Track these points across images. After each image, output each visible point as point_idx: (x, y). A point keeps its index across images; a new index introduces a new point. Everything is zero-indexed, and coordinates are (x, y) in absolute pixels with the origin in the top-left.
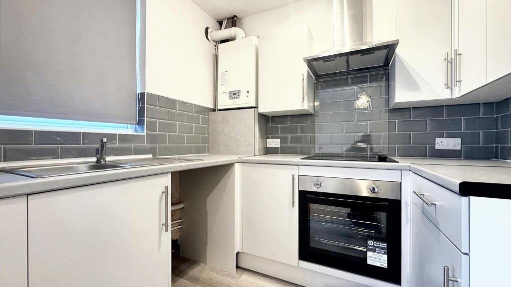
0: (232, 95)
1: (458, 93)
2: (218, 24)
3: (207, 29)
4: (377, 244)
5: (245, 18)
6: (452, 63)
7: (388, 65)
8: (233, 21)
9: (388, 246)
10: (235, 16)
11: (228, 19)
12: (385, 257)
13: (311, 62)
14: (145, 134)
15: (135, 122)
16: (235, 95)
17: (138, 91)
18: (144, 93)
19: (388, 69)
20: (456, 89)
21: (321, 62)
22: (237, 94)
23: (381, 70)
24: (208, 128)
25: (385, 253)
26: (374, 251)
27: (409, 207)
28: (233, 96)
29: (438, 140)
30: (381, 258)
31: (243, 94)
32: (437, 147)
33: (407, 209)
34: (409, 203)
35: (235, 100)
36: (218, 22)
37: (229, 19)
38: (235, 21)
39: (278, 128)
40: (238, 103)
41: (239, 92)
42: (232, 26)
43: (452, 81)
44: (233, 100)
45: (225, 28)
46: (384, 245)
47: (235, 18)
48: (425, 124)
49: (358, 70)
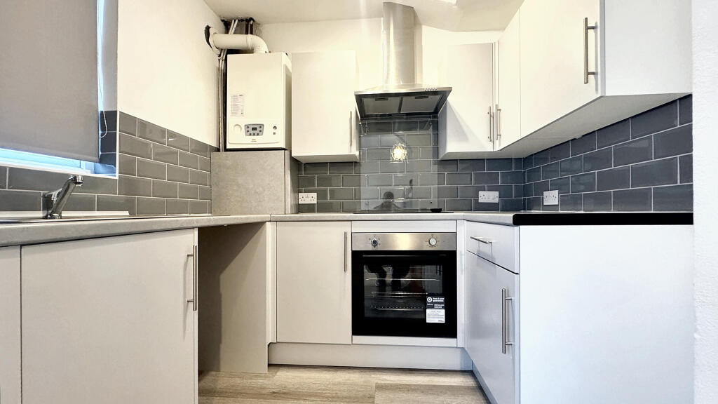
0: (250, 129)
1: (499, 146)
2: (222, 24)
3: (208, 28)
4: (436, 300)
5: (266, 25)
6: (494, 118)
7: (437, 113)
8: (248, 25)
9: (445, 300)
10: (251, 19)
11: (239, 21)
12: (443, 312)
13: (360, 99)
14: (117, 178)
15: (96, 159)
16: (255, 129)
17: (101, 108)
18: (116, 112)
19: (437, 117)
20: (497, 142)
21: (373, 99)
22: (258, 129)
23: (430, 117)
24: (210, 176)
25: (443, 307)
26: (432, 307)
27: (463, 257)
28: (252, 132)
29: (481, 193)
30: (440, 314)
31: (268, 130)
32: (481, 200)
33: (461, 258)
34: (463, 253)
35: (255, 137)
36: (223, 21)
37: (241, 20)
38: (252, 26)
39: (313, 178)
40: (260, 141)
41: (261, 126)
42: (247, 33)
43: (494, 135)
44: (253, 137)
45: (234, 33)
46: (442, 300)
47: (252, 22)
48: (469, 177)
49: (407, 114)
